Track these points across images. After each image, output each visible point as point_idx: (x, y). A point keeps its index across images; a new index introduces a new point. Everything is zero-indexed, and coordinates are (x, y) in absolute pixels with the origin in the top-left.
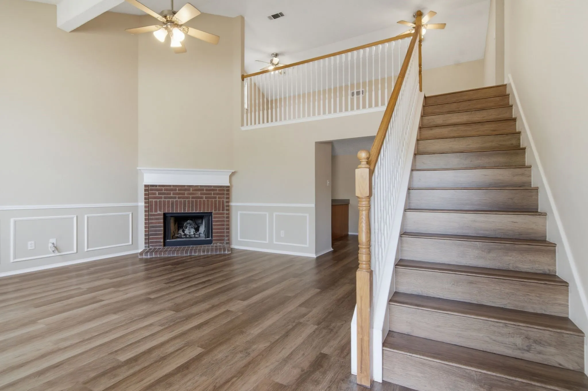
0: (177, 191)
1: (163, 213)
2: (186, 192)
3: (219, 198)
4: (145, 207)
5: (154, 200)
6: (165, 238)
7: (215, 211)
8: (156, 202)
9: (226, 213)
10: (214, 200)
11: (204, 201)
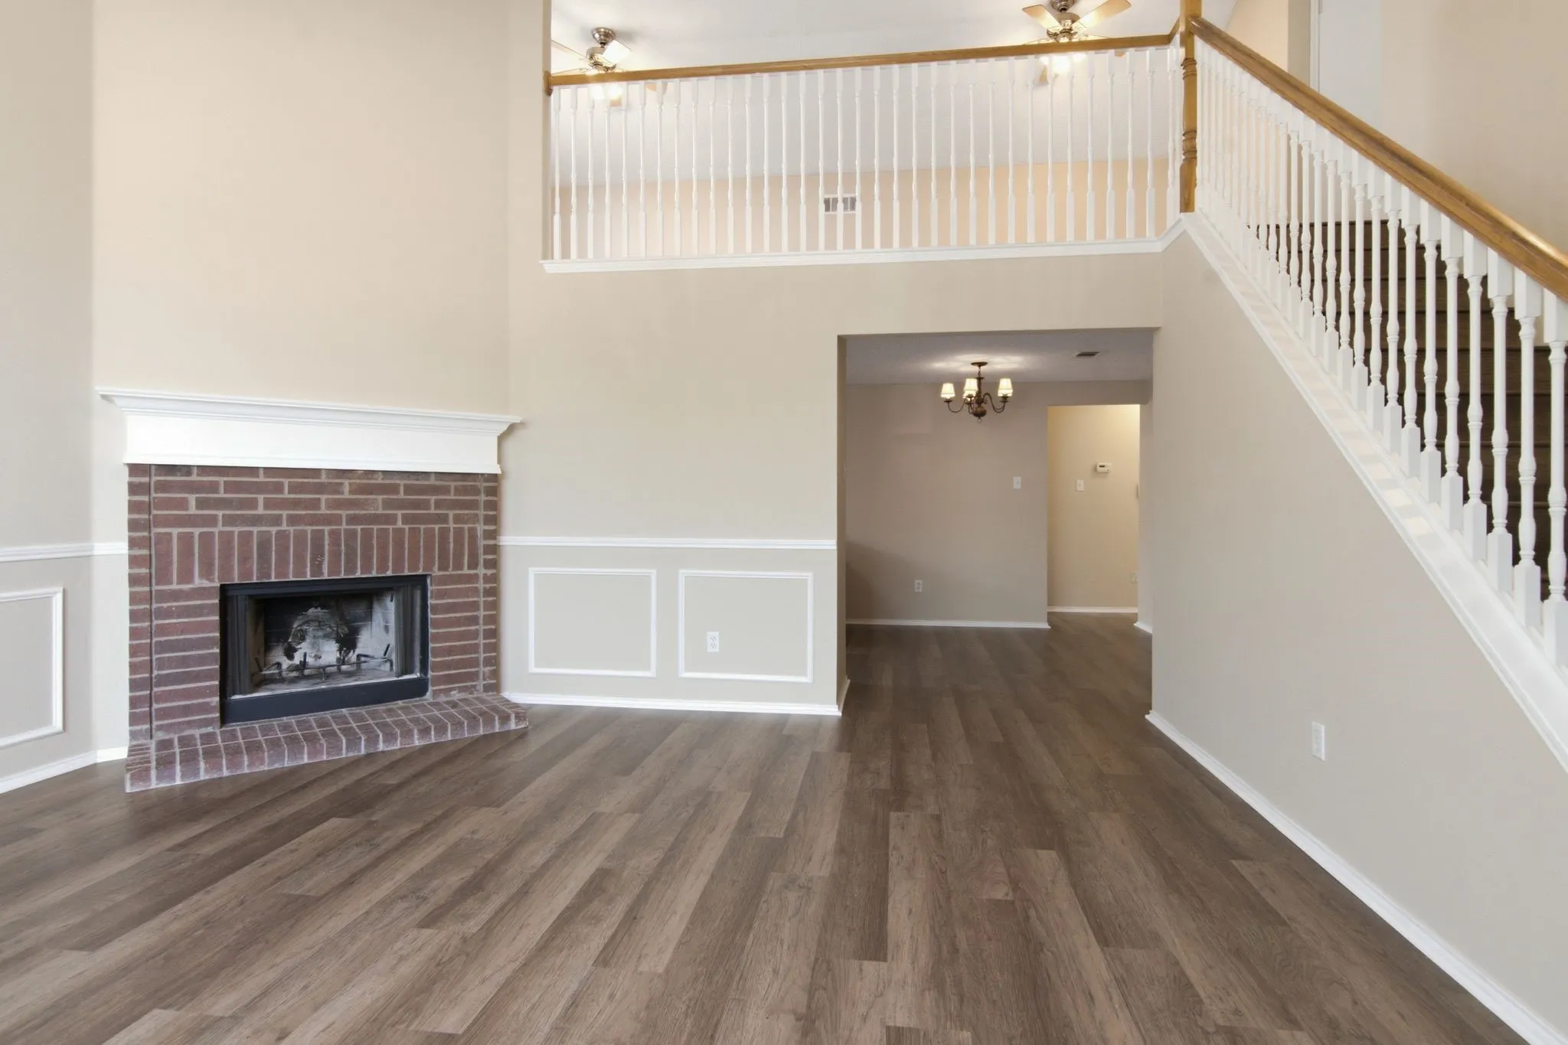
0: (286, 495)
1: (219, 585)
2: (324, 497)
3: (458, 519)
4: (134, 561)
5: (175, 531)
6: (224, 692)
7: (440, 569)
8: (186, 541)
9: (485, 575)
10: (437, 527)
11: (399, 532)
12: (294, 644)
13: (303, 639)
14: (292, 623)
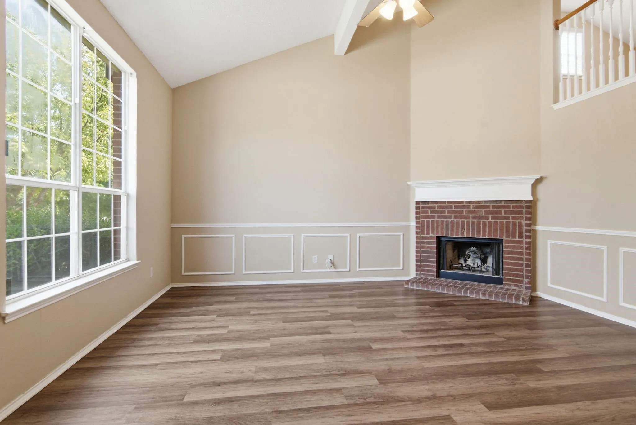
0: (453, 209)
1: (436, 236)
2: (464, 210)
3: (514, 218)
4: (417, 227)
5: (426, 220)
6: (439, 267)
7: (506, 237)
8: (428, 222)
9: (526, 241)
10: (505, 221)
11: (490, 222)
12: (467, 259)
13: (469, 257)
14: (466, 252)
